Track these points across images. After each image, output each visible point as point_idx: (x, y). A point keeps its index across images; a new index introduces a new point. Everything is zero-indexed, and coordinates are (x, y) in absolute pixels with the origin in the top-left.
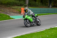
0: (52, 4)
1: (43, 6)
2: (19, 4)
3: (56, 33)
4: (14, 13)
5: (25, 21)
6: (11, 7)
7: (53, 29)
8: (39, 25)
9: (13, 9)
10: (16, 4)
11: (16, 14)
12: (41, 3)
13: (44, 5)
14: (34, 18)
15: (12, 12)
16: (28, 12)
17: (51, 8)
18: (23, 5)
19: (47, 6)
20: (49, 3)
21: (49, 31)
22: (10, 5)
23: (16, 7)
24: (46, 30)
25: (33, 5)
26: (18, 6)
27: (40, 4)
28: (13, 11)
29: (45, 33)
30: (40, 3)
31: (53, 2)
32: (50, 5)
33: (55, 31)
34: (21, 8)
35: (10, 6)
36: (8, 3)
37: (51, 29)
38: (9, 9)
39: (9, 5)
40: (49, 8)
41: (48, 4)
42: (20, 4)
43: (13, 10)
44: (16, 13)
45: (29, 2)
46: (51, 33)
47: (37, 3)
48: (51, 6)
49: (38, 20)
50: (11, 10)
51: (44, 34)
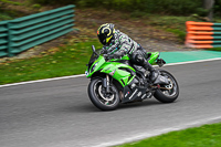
2: (177, 5)
4: (158, 40)
5: (95, 83)
6: (147, 19)
8: (171, 101)
9: (155, 24)
10: (166, 7)
11: (165, 46)
15: (152, 38)
18: (192, 12)
22: (142, 9)
23: (167, 18)
26: (175, 13)
28: (155, 34)
34: (183, 24)
35: (141, 13)
36: (135, 4)
38: (137, 25)
39: (137, 12)
42: (180, 7)
43: (154, 28)
44: (165, 41)
49: (163, 79)
50: (149, 28)
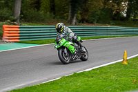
0: (78, 15)
1: (55, 20)
3: (86, 85)
7: (79, 74)
12: (50, 12)
13: (58, 17)
14: (77, 45)
16: (65, 32)
17: (76, 24)
19: (67, 19)
20: (70, 14)
21: (71, 82)
24: (64, 78)
25: (32, 18)
27: (48, 16)
29: (61, 86)
30: (48, 13)
31: (79, 12)
32: (72, 17)
33: (83, 79)
37: (76, 75)
40: (71, 24)
41: (67, 16)
45: (21, 11)
46: (76, 86)
47: (42, 12)
48: (74, 21)
51: (59, 87)
